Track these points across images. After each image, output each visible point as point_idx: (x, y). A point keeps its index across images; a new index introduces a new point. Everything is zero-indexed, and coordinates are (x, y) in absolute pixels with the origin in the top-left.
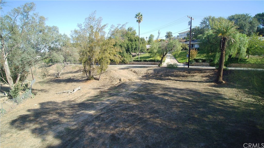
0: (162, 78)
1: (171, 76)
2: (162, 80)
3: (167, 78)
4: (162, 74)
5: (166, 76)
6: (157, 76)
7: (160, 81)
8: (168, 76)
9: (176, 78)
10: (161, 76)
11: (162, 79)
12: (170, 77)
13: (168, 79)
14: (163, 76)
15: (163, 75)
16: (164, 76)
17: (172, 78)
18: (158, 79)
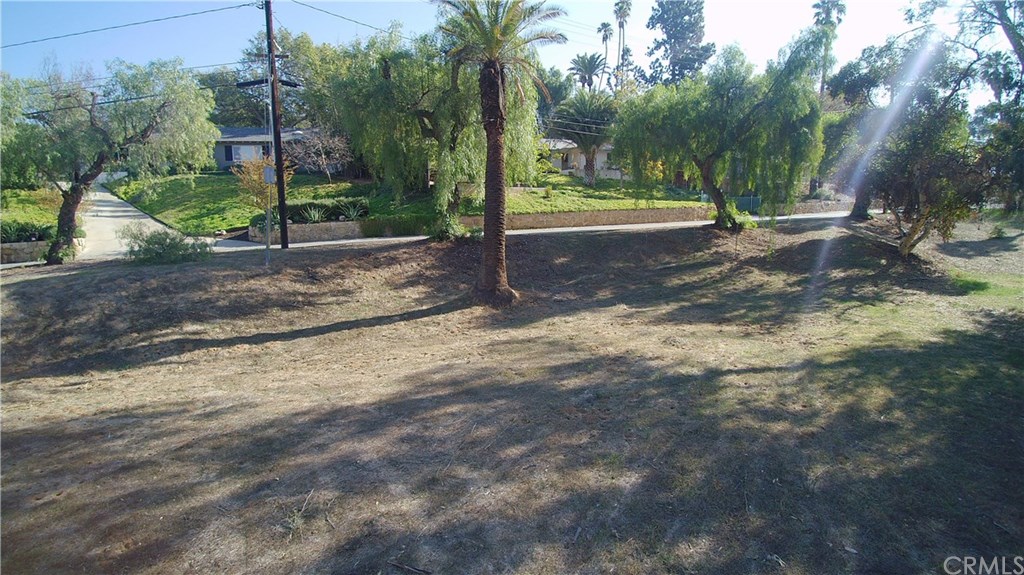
0: (121, 344)
1: (198, 318)
2: (134, 364)
3: (171, 334)
4: (110, 317)
5: (150, 328)
6: (69, 340)
7: (115, 375)
8: (172, 318)
9: (248, 327)
10: (104, 330)
11: (128, 352)
12: (190, 327)
13: (181, 346)
14: (125, 332)
15: (120, 325)
16: (132, 329)
17: (215, 330)
18: (80, 367)
